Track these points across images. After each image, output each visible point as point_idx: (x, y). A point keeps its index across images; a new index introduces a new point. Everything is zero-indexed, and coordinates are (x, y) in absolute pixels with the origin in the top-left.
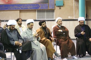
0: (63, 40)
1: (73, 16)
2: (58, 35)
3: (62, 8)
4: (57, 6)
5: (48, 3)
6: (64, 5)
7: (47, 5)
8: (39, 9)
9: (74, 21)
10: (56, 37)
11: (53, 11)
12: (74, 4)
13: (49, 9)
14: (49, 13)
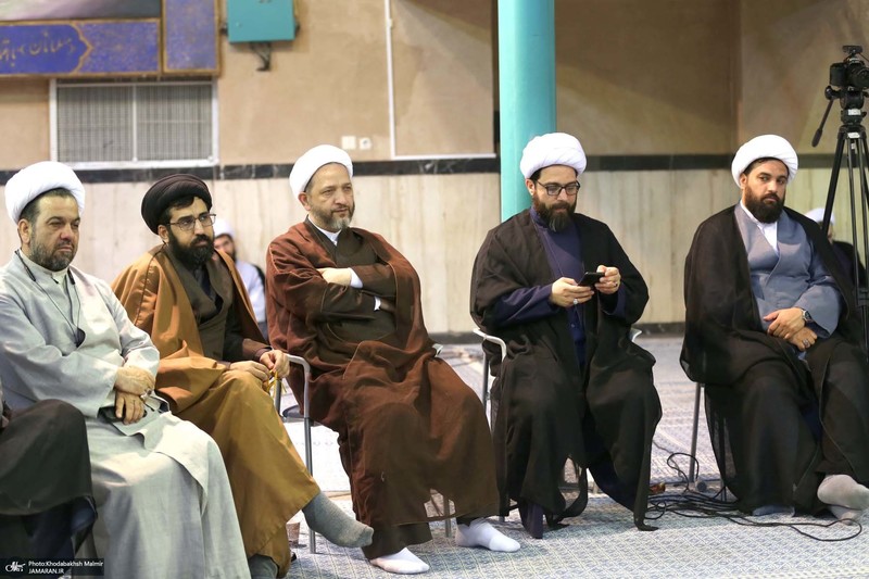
0: (370, 371)
1: (384, 133)
2: (318, 321)
3: (280, 58)
4: (241, 46)
5: (159, 15)
6: (298, 30)
7: (152, 39)
8: (75, 73)
9: (392, 181)
10: (298, 341)
11: (200, 86)
12: (388, 22)
13: (167, 70)
14: (162, 108)
